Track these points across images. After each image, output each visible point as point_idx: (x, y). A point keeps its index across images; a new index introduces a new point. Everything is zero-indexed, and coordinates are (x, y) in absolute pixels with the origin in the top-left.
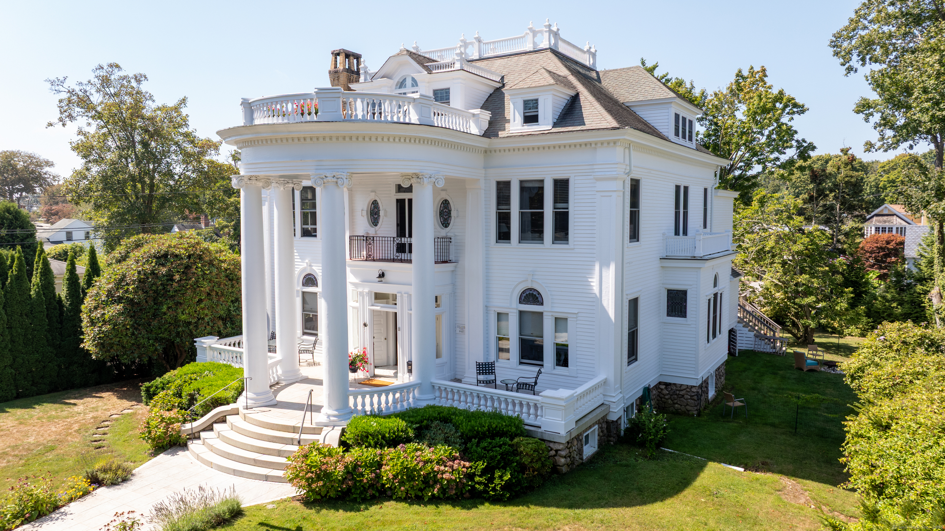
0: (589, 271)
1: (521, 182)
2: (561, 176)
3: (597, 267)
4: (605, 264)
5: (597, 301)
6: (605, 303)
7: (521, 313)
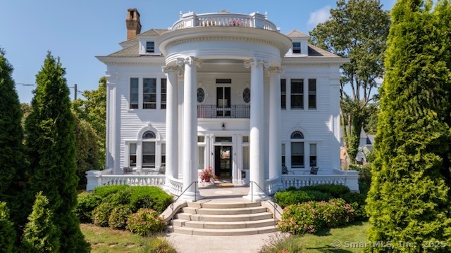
0: (328, 120)
1: (292, 80)
2: (312, 77)
3: (332, 117)
4: (335, 116)
5: (332, 134)
6: (335, 135)
7: (292, 143)
